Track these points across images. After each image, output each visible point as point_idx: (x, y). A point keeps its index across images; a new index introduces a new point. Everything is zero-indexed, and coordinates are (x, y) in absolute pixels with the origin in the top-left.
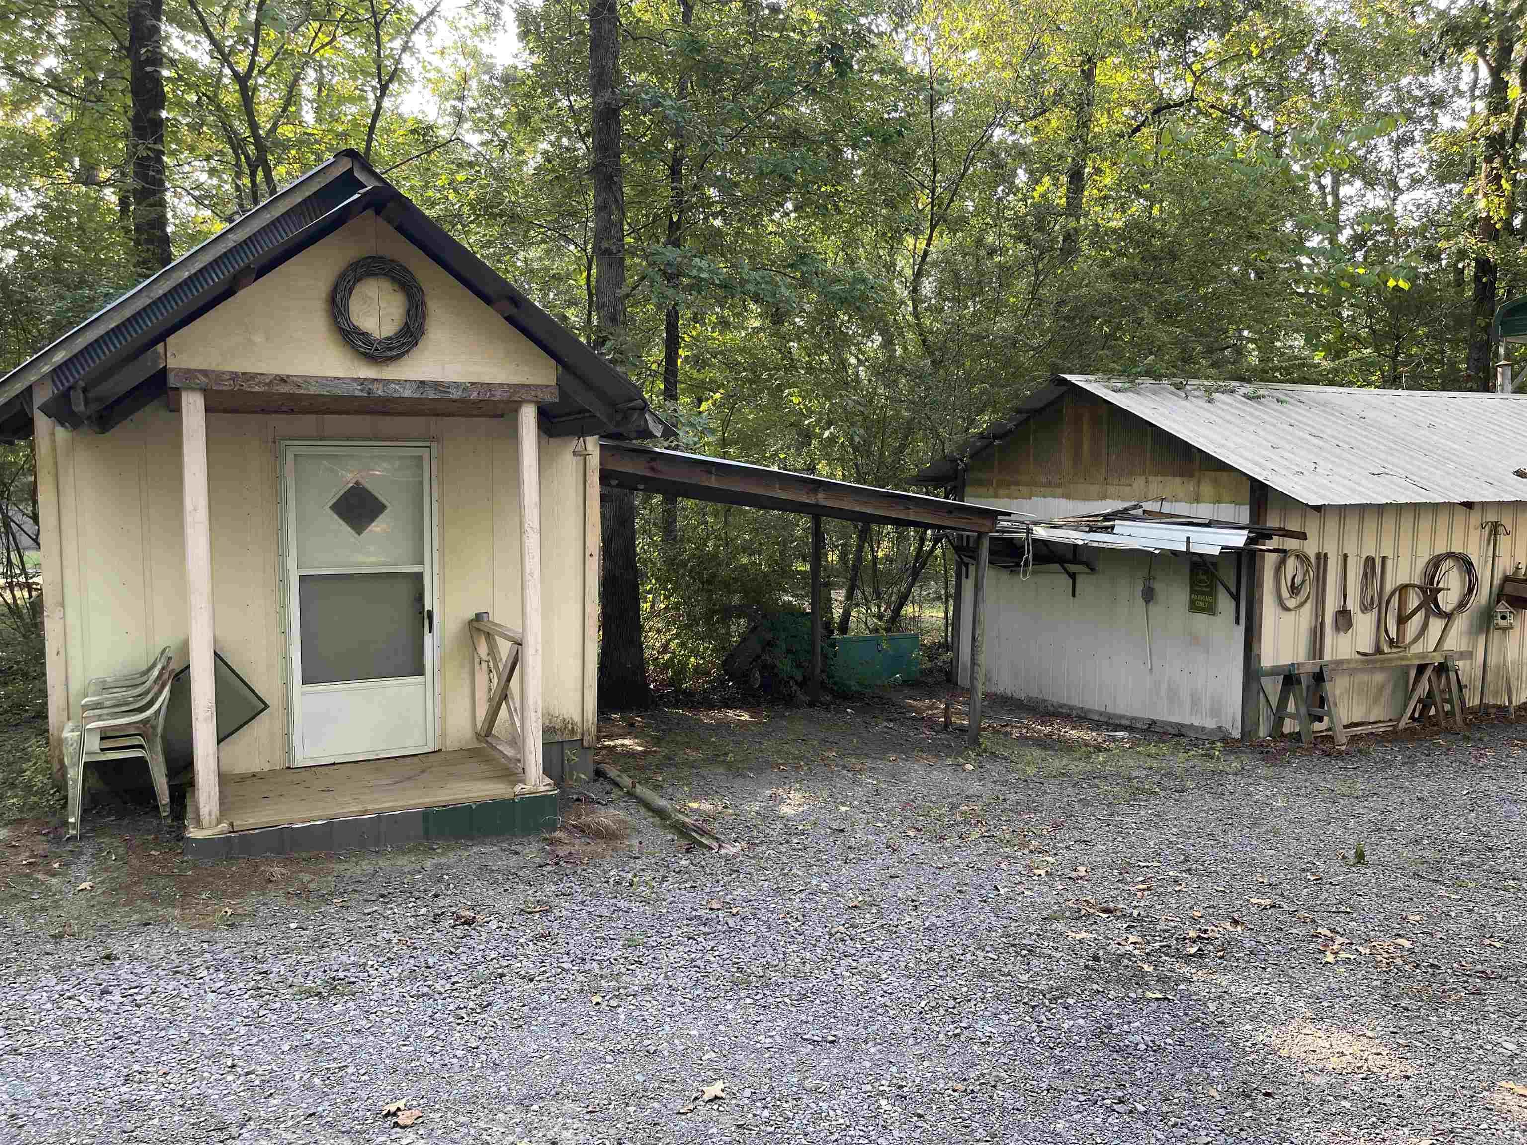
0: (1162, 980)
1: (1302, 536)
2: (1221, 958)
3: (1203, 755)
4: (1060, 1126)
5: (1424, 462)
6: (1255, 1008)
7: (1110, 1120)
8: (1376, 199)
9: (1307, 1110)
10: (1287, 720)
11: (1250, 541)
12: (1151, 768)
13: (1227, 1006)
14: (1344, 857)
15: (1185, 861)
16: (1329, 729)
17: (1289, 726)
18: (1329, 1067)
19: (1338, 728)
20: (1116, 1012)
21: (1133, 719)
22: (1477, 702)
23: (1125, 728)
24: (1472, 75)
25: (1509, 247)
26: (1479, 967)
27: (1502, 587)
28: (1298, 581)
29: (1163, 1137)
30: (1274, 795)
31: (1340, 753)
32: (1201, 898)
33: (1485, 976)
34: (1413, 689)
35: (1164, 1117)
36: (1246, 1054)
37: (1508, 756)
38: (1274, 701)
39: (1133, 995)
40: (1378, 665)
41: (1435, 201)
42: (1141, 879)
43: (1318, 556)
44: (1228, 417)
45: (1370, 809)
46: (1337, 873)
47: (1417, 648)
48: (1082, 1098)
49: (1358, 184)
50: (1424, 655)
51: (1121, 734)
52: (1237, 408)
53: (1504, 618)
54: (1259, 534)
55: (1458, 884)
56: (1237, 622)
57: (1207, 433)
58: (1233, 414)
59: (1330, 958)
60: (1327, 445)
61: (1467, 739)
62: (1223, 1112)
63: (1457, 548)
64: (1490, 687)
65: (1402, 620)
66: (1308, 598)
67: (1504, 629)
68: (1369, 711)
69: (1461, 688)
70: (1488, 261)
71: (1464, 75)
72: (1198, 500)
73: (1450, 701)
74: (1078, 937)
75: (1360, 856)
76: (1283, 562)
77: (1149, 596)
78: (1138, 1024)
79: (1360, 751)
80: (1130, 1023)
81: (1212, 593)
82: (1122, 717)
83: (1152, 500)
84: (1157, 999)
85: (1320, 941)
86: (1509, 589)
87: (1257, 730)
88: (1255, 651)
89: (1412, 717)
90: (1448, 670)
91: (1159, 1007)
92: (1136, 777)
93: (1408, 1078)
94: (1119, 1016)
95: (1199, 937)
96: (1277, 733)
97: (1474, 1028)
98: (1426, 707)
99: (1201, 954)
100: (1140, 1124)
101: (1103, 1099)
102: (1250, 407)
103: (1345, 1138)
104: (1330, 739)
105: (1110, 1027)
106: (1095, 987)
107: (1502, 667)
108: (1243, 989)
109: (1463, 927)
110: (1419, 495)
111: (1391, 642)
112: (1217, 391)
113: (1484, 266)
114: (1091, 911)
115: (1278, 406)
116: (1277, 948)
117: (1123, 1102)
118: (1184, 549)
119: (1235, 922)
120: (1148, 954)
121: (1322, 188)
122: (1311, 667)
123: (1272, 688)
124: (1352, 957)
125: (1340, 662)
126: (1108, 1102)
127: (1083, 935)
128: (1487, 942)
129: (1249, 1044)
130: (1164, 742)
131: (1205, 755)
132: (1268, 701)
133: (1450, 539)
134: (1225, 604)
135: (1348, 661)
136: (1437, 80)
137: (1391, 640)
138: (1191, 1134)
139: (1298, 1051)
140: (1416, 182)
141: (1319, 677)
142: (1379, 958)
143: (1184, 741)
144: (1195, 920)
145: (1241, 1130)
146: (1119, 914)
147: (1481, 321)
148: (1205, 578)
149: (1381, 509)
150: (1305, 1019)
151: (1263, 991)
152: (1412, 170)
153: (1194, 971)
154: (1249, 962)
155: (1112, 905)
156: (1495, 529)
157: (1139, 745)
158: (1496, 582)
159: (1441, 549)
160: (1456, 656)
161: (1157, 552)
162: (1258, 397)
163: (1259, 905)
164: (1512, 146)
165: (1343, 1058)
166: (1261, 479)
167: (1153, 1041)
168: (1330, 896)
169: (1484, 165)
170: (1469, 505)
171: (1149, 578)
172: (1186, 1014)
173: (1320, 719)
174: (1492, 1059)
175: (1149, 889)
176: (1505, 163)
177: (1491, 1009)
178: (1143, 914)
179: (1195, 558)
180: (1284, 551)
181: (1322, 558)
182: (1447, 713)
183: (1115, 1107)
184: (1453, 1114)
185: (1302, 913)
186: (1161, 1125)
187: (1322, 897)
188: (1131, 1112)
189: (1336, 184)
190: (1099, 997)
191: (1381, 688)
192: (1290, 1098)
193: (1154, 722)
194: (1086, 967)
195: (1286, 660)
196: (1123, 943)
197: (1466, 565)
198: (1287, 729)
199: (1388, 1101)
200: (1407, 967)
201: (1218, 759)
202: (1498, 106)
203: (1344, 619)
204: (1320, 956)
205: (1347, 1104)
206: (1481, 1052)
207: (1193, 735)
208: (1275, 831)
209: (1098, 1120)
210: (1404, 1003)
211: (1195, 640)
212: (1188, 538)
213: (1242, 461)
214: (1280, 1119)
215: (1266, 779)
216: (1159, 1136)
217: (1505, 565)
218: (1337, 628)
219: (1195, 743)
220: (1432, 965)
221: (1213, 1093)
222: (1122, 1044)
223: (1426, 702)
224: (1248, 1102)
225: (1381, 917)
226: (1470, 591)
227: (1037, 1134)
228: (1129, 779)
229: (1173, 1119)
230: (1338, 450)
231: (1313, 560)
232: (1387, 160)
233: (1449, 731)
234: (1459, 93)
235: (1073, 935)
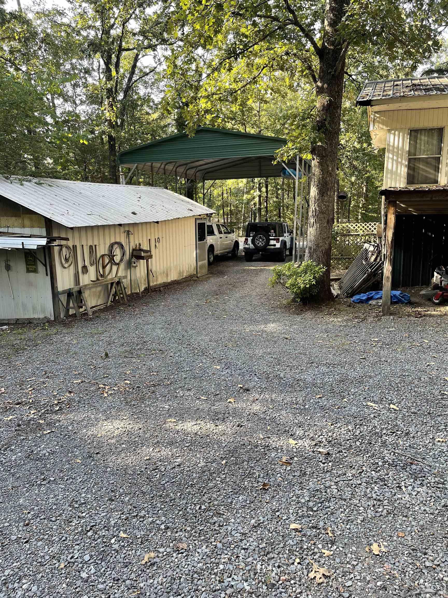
0: (49, 424)
1: (67, 239)
2: (68, 408)
3: (41, 329)
4: (21, 501)
5: (103, 210)
6: (85, 423)
7: (41, 489)
8: (68, 107)
9: (112, 453)
10: (70, 310)
11: (48, 242)
12: (21, 339)
13: (75, 425)
14: (101, 357)
15: (46, 374)
16: (85, 310)
17: (71, 312)
18: (115, 435)
19: (89, 309)
20: (33, 444)
21: (8, 320)
22: (130, 293)
23: (6, 324)
24: (98, 64)
25: (118, 132)
26: (152, 383)
27: (132, 253)
28: (67, 256)
29: (64, 486)
30: (72, 339)
31: (90, 318)
32: (55, 387)
33: (155, 386)
34: (110, 292)
35: (62, 478)
36: (86, 441)
37: (143, 309)
38: (65, 304)
39: (39, 435)
40: (99, 285)
41: (90, 111)
42: (29, 386)
43: (73, 246)
44: (31, 192)
45: (105, 337)
46: (100, 362)
47: (110, 277)
48: (27, 486)
49: (61, 100)
50: (112, 279)
51: (5, 327)
52: (34, 188)
53: (134, 263)
54: (51, 240)
55: (139, 357)
56: (47, 275)
57: (23, 199)
58: (32, 191)
59: (106, 395)
60: (70, 204)
61: (129, 306)
62: (83, 466)
63: (118, 240)
64: (133, 287)
65: (104, 267)
66: (72, 263)
67: (135, 267)
68: (97, 301)
69: (125, 288)
70: (112, 136)
71: (95, 63)
72: (24, 227)
73: (122, 294)
74: (9, 419)
75: (107, 355)
76: (61, 250)
77: (8, 268)
78: (43, 446)
79: (97, 317)
80: (40, 447)
81: (35, 264)
82: (4, 320)
83: (4, 227)
84: (49, 433)
85: (101, 390)
86: (135, 253)
87: (60, 316)
88: (55, 286)
89: (111, 301)
90: (120, 283)
91: (50, 436)
92: (16, 344)
93: (140, 429)
94: (35, 445)
95: (58, 402)
96: (67, 315)
97: (155, 404)
98: (115, 297)
99: (61, 409)
100: (54, 485)
101: (36, 482)
102: (38, 188)
103: (126, 458)
104: (86, 314)
105: (32, 451)
106: (22, 438)
107: (136, 280)
108: (79, 417)
109: (143, 371)
110: (104, 222)
111: (102, 276)
112: (24, 180)
113: (110, 137)
114: (11, 406)
115: (49, 188)
116: (88, 397)
117: (45, 480)
118: (22, 247)
119: (70, 392)
120: (40, 416)
121: (48, 99)
122: (77, 289)
123: (63, 298)
124: (113, 392)
125: (86, 286)
126: (39, 482)
127: (11, 417)
128: (152, 374)
129: (86, 437)
130: (24, 327)
131: (42, 329)
132: (62, 304)
133: (115, 238)
134: (41, 268)
135: (89, 285)
136: (85, 63)
137: (101, 275)
138: (74, 481)
139: (104, 433)
140: (82, 102)
141: (80, 292)
142: (121, 390)
143: (31, 325)
144: (55, 396)
145: (92, 470)
146: (24, 403)
147: (112, 158)
148: (31, 259)
149: (92, 228)
150: (103, 420)
151: (87, 415)
152: (80, 98)
153: (60, 416)
154: (79, 406)
155: (20, 400)
156: (128, 233)
157: (14, 330)
158: (131, 251)
159: (113, 241)
160: (122, 278)
161: (10, 249)
162: (41, 184)
163: (77, 383)
164: (115, 94)
165: (119, 430)
166: (49, 217)
167: (51, 450)
168: (100, 372)
169: (107, 100)
170: (120, 225)
171: (7, 261)
172: (61, 435)
173: (82, 307)
174: (163, 413)
175: (34, 389)
176: (113, 100)
177: (158, 396)
178: (34, 400)
179: (26, 251)
180: (61, 246)
181: (75, 247)
182: (121, 298)
183: (42, 483)
184: (157, 436)
185: (93, 382)
186: (62, 482)
187: (98, 374)
188: (49, 482)
189: (53, 98)
190: (25, 441)
191: (100, 292)
192: (105, 451)
193: (18, 319)
194: (16, 430)
195: (67, 287)
196: (29, 415)
197: (122, 246)
198: (70, 313)
199: (137, 439)
200: (130, 390)
201: (47, 329)
202: (109, 78)
203: (85, 269)
204: (102, 395)
205: (124, 446)
206: (159, 412)
207: (35, 322)
208: (76, 353)
209: (36, 492)
210: (133, 403)
211: (30, 284)
212: (23, 243)
213: (40, 210)
214: (104, 461)
215: (67, 334)
216: (62, 487)
217: (132, 245)
218: (83, 273)
219: (37, 326)
220: (138, 387)
221: (78, 461)
222: (39, 456)
223: (115, 295)
224: (91, 459)
225: (118, 375)
226: (124, 255)
227: (12, 509)
228: (13, 345)
229: (66, 478)
230: (74, 206)
231: (72, 248)
232: (70, 92)
233: (124, 304)
234: (94, 70)
235: (6, 418)
